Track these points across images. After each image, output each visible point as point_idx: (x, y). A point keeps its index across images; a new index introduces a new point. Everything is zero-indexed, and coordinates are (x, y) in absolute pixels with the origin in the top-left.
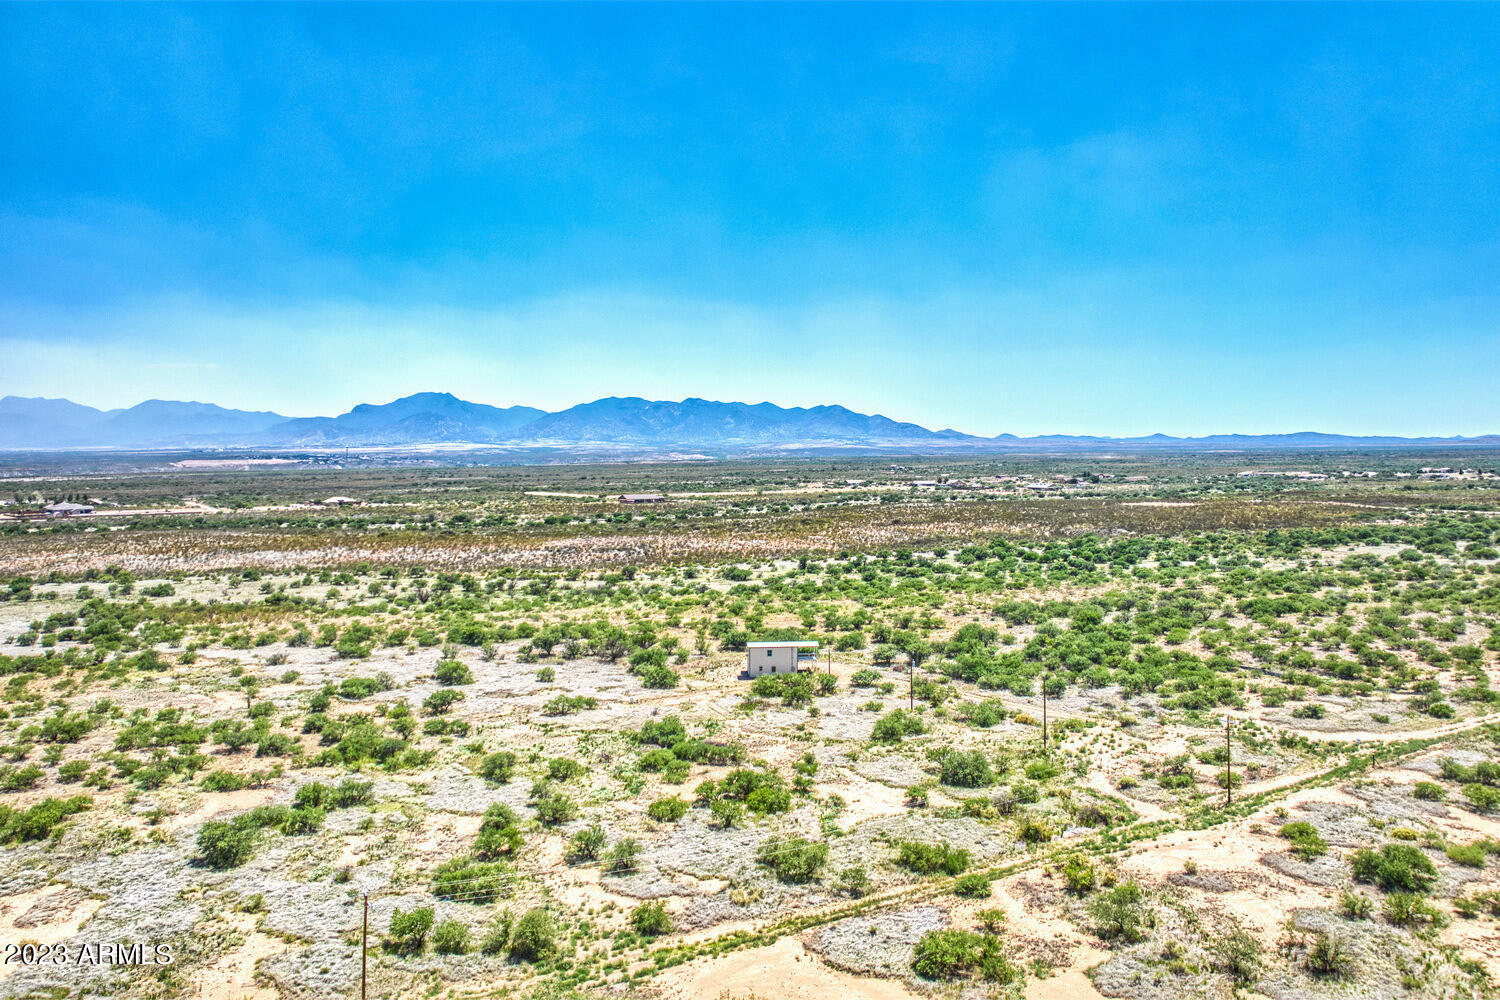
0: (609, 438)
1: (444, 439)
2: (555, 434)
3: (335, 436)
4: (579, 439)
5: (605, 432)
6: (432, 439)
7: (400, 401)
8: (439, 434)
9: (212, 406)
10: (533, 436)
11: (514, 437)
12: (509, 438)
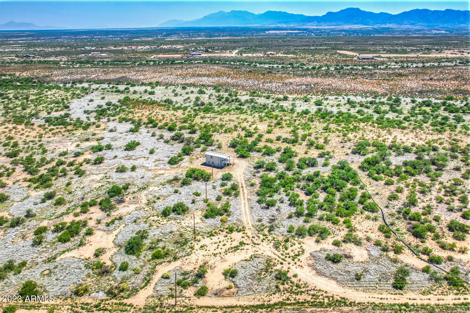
0: (413, 24)
1: (354, 24)
2: (394, 22)
3: (320, 22)
4: (402, 24)
5: (412, 22)
6: (351, 24)
7: (342, 11)
8: (353, 22)
9: (285, 12)
10: (385, 23)
11: (378, 23)
12: (377, 24)
